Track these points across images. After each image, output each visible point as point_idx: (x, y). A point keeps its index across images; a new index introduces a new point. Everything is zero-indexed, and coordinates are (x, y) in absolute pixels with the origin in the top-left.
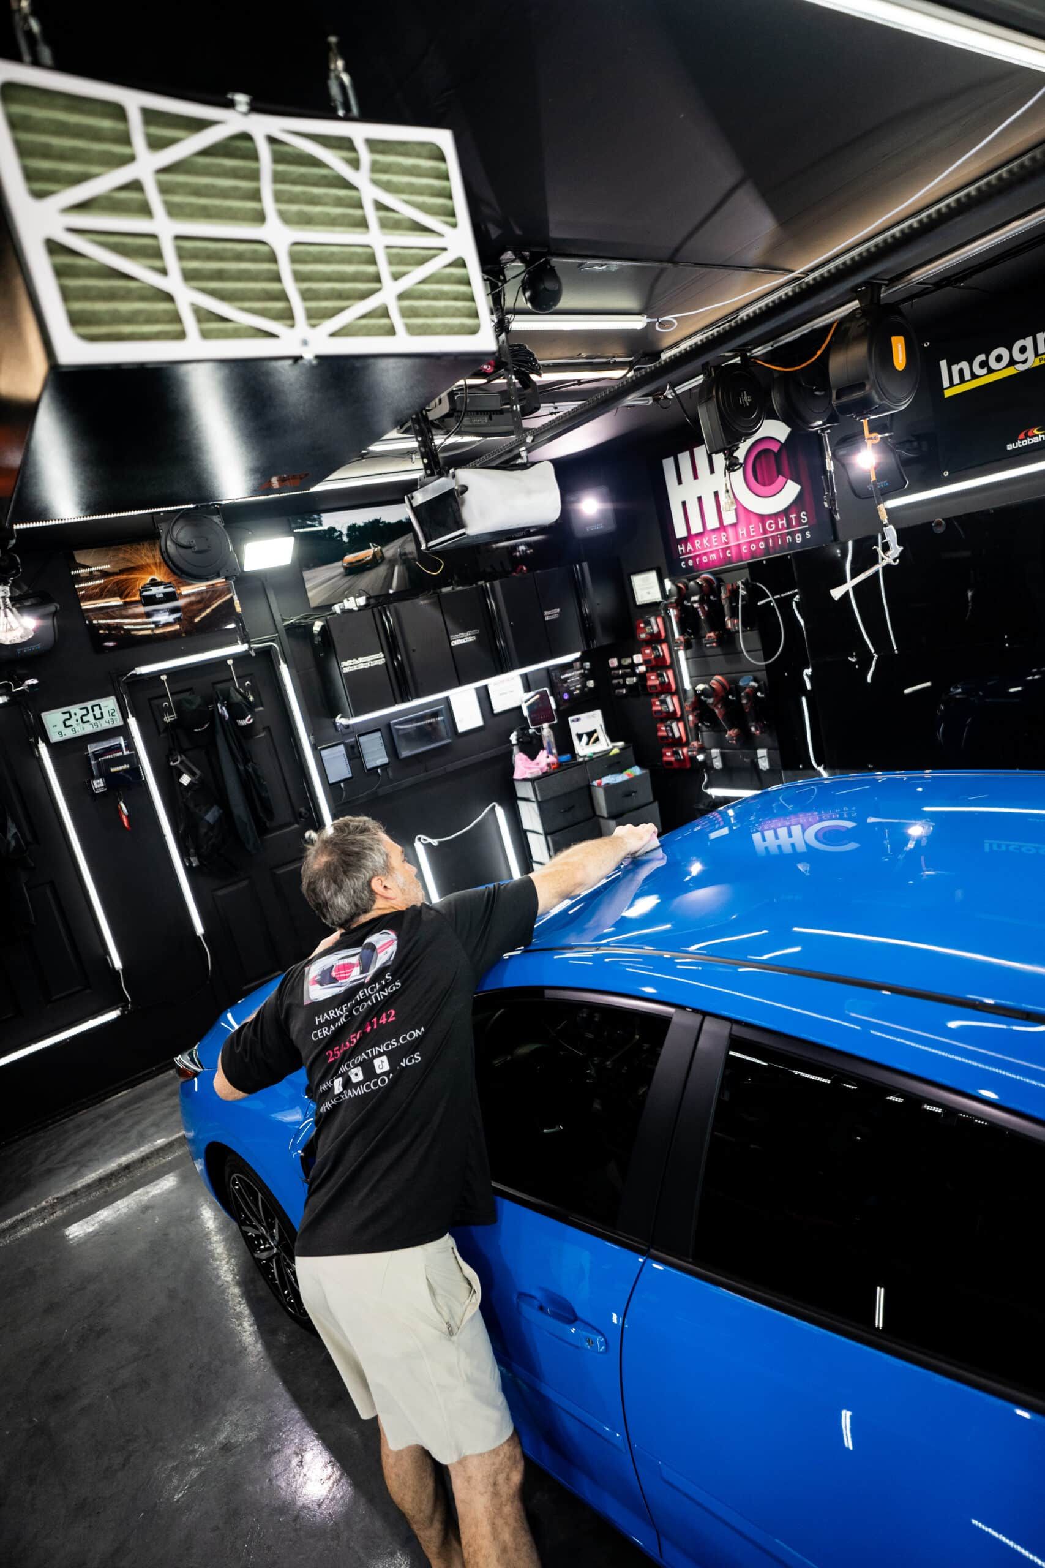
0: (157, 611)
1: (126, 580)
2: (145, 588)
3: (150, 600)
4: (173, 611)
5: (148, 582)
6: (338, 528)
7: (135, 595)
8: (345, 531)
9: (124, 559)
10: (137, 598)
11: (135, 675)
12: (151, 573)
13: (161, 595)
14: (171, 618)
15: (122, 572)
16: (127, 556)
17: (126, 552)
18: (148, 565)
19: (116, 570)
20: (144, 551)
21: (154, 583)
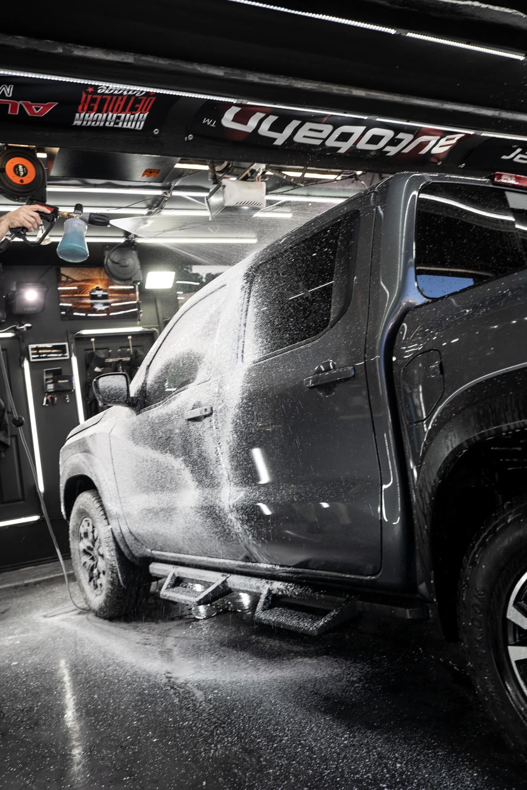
0: (97, 303)
1: (84, 285)
2: (93, 291)
3: (94, 297)
4: (105, 304)
5: (95, 287)
6: (201, 274)
7: (87, 293)
8: (204, 276)
9: (85, 275)
10: (88, 295)
11: (79, 334)
12: (97, 284)
13: (100, 296)
14: (103, 308)
15: (83, 281)
16: (87, 273)
17: (86, 271)
18: (96, 279)
19: (80, 279)
20: (96, 272)
21: (98, 289)
